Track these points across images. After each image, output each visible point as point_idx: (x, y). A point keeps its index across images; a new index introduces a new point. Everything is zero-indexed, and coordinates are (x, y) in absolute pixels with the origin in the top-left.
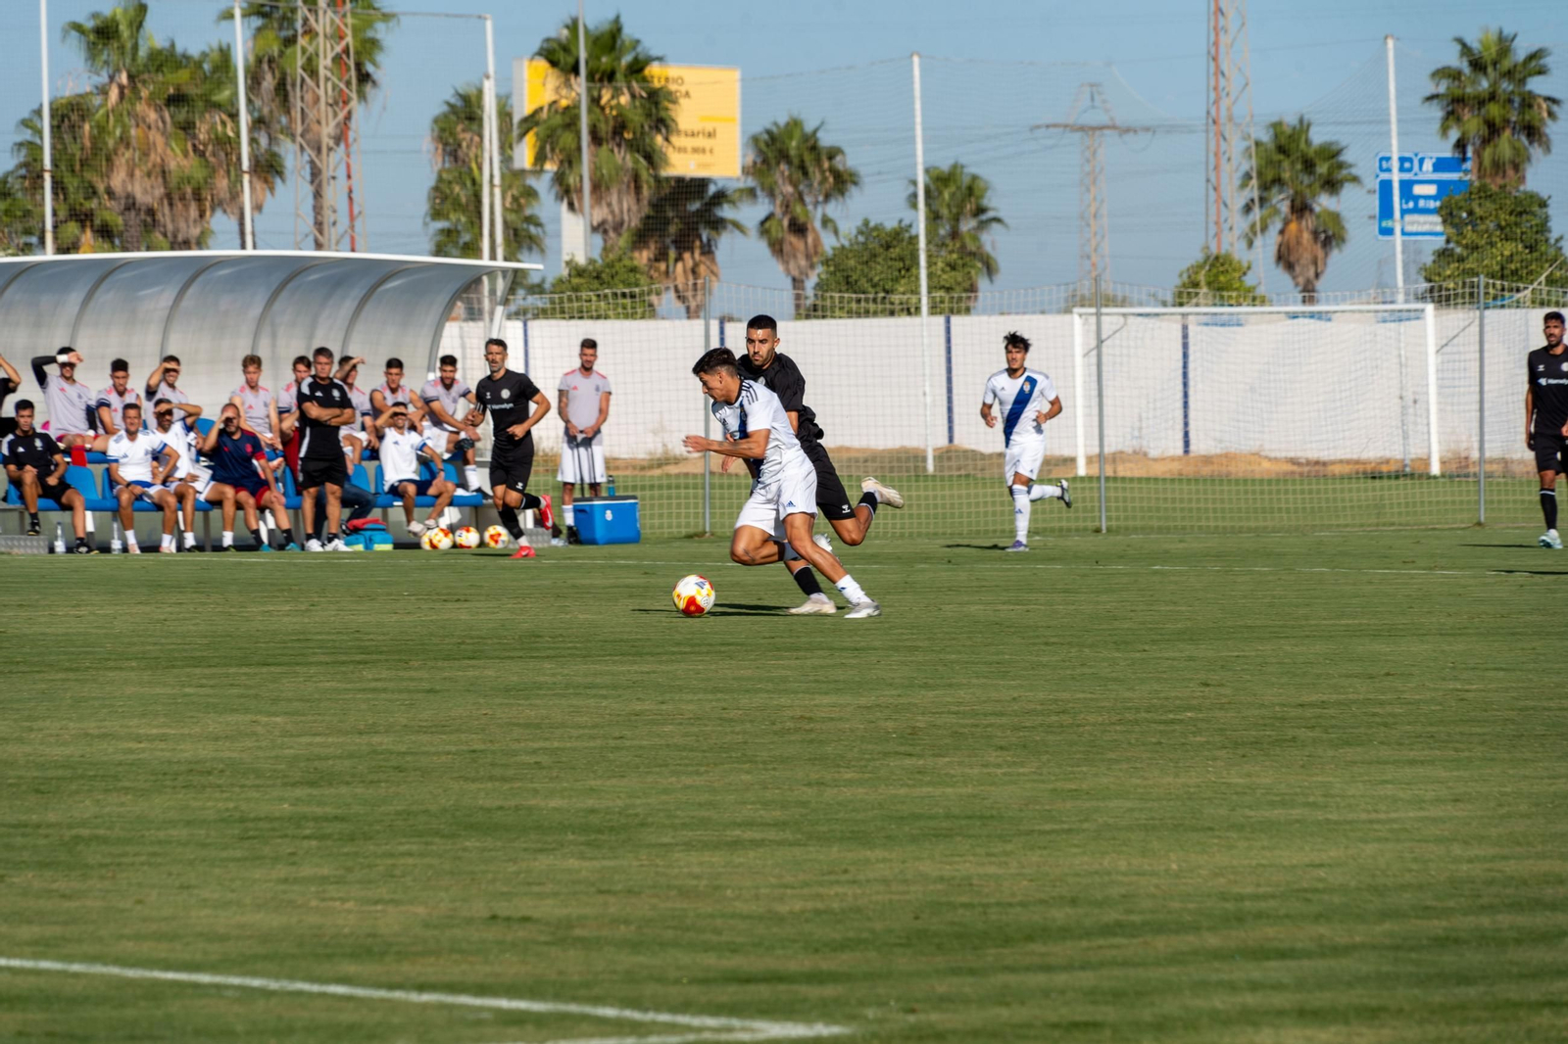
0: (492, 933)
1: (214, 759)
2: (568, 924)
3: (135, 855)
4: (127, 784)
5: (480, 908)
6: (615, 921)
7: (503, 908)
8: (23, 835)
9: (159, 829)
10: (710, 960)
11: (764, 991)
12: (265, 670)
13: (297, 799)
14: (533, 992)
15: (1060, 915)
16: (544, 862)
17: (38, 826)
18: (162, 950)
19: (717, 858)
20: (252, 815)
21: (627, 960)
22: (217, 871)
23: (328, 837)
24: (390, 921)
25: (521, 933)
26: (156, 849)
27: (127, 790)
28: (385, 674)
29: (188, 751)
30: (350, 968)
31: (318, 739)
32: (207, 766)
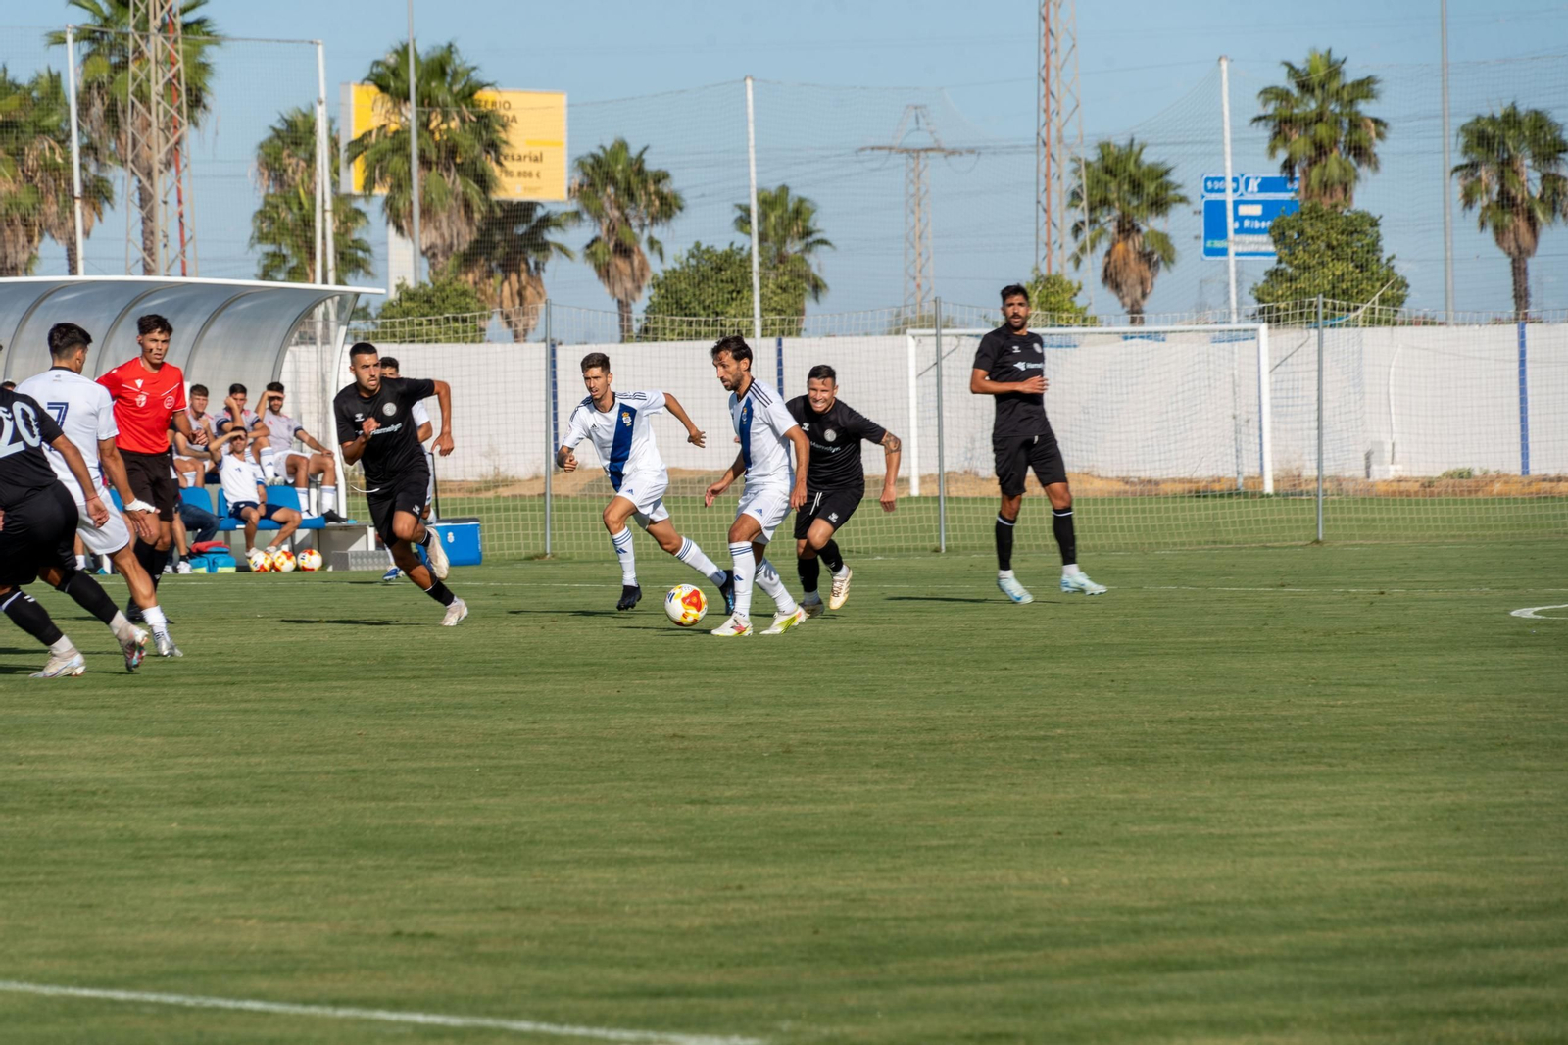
0: (399, 948)
1: (97, 780)
2: (473, 941)
3: (32, 874)
4: (15, 805)
5: (383, 926)
6: (517, 938)
7: (407, 925)
9: (52, 849)
10: (617, 975)
11: (674, 1004)
12: (133, 691)
13: (185, 819)
14: (448, 1006)
15: (958, 930)
16: (438, 879)
18: (73, 968)
19: (611, 875)
20: (142, 835)
21: (535, 975)
22: (116, 889)
23: (222, 855)
24: (295, 939)
25: (427, 949)
26: (52, 868)
27: (14, 811)
28: (252, 695)
29: (72, 772)
30: (263, 984)
31: (196, 760)
32: (91, 787)
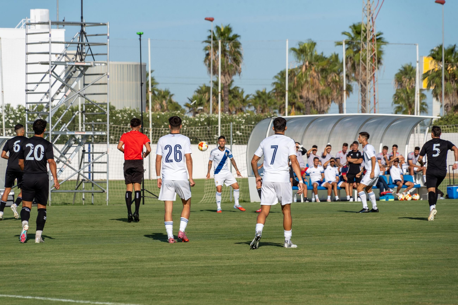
1: (373, 262)
3: (362, 289)
4: (351, 269)
8: (327, 283)
9: (365, 281)
12: (377, 236)
13: (402, 273)
17: (331, 281)
20: (391, 278)
22: (388, 293)
23: (416, 284)
26: (367, 287)
27: (351, 271)
28: (412, 237)
29: (365, 259)
31: (401, 256)
32: (372, 264)
